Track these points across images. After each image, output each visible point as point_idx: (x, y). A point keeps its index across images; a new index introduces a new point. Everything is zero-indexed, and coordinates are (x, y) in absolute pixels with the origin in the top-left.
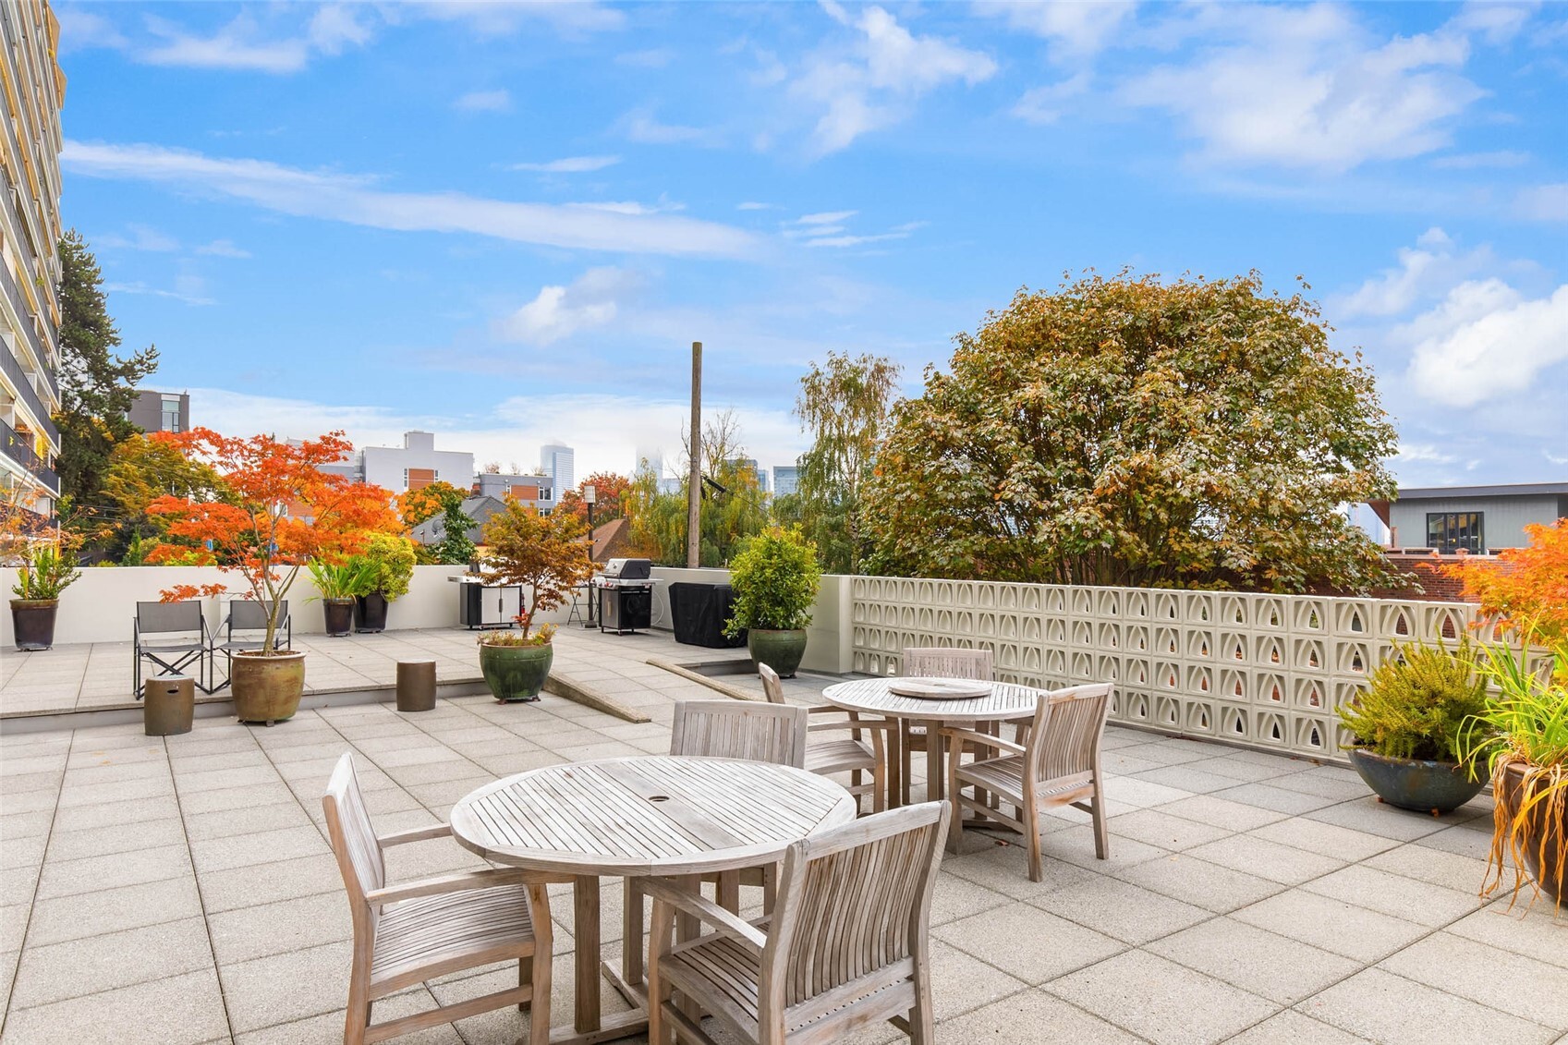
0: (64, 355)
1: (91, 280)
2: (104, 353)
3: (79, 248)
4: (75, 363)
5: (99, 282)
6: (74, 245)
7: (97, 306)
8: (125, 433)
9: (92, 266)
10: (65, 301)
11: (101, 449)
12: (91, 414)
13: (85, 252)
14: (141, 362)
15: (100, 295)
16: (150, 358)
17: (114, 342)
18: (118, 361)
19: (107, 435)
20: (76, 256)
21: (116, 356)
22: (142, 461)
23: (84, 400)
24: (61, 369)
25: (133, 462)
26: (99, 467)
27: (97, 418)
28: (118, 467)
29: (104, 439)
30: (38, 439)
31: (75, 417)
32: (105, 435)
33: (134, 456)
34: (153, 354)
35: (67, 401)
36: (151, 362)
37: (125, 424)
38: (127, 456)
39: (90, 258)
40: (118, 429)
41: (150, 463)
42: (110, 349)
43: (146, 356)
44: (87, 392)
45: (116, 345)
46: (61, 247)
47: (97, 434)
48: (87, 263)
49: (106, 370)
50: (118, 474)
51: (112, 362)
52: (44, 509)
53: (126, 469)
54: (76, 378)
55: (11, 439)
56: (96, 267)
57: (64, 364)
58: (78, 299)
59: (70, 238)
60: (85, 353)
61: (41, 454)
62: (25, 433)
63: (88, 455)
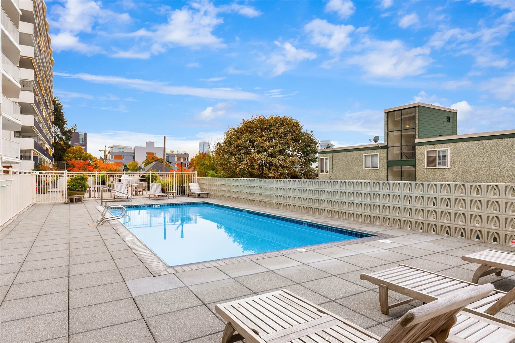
0: (54, 128)
1: (60, 109)
2: (64, 127)
3: (57, 101)
4: (57, 129)
5: (62, 109)
6: (56, 100)
7: (62, 115)
8: (69, 146)
9: (61, 105)
10: (54, 115)
11: (64, 151)
12: (60, 142)
13: (59, 102)
14: (73, 129)
15: (63, 112)
16: (75, 128)
17: (66, 124)
18: (67, 128)
19: (65, 148)
20: (57, 103)
21: (67, 127)
22: (74, 153)
23: (59, 139)
24: (54, 131)
25: (71, 154)
26: (63, 155)
27: (62, 143)
28: (67, 155)
29: (64, 148)
30: (49, 150)
31: (57, 143)
32: (64, 147)
33: (72, 152)
34: (76, 126)
35: (55, 139)
36: (75, 129)
37: (69, 144)
38: (70, 152)
39: (60, 103)
40: (67, 146)
41: (76, 154)
42: (65, 126)
43: (74, 127)
44: (60, 137)
45: (67, 125)
46: (53, 101)
47: (62, 147)
48: (60, 104)
49: (64, 131)
50: (68, 157)
51: (65, 129)
52: (51, 166)
53: (70, 155)
54: (57, 133)
55: (45, 152)
56: (62, 105)
57: (54, 130)
58: (57, 114)
59: (55, 98)
60: (59, 127)
61: (49, 153)
62: (47, 150)
63: (60, 152)
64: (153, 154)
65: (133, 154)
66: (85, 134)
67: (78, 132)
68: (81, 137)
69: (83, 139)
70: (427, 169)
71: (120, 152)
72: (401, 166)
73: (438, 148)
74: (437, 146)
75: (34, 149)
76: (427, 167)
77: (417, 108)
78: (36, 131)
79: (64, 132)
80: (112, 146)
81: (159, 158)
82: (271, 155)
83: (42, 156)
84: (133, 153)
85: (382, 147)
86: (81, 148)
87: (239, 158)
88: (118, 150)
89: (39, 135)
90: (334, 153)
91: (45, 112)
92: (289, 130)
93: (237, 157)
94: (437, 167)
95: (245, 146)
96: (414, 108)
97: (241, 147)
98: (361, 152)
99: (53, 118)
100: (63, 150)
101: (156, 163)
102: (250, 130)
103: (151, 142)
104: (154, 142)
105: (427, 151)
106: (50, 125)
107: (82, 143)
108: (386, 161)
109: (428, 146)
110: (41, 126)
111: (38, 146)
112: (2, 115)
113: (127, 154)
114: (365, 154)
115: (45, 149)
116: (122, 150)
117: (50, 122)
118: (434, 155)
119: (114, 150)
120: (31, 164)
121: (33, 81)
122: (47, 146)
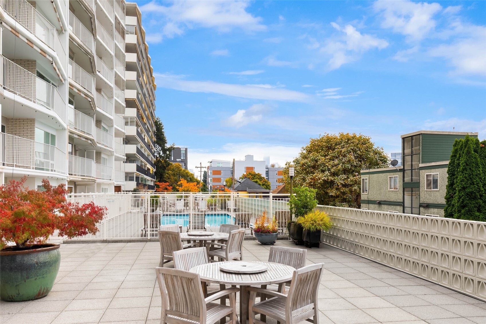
1: (162, 129)
2: (165, 146)
3: (159, 121)
4: (158, 148)
5: (163, 129)
6: (158, 120)
7: (163, 134)
18: (168, 147)
19: (165, 165)
20: (158, 123)
22: (173, 170)
24: (156, 151)
25: (171, 171)
26: (163, 173)
27: (162, 161)
28: (167, 172)
30: (151, 169)
31: (158, 162)
33: (171, 169)
35: (157, 158)
38: (169, 169)
39: (161, 123)
40: (167, 164)
41: (175, 171)
42: (166, 144)
44: (161, 155)
46: (155, 122)
47: (163, 165)
50: (167, 174)
53: (169, 173)
55: (146, 172)
56: (163, 125)
57: (156, 149)
58: (159, 134)
59: (157, 119)
60: (160, 146)
61: (151, 172)
62: (149, 169)
63: (161, 170)
64: (252, 168)
65: (232, 169)
66: (186, 149)
67: (180, 148)
68: (183, 152)
69: (184, 154)
70: (426, 191)
71: (218, 167)
72: (412, 188)
73: (433, 172)
74: (433, 170)
75: (137, 172)
76: (426, 189)
77: (421, 136)
78: (139, 156)
79: (164, 150)
80: (210, 161)
81: (257, 173)
82: (334, 174)
83: (144, 176)
84: (232, 167)
85: (400, 170)
86: (180, 165)
87: (304, 177)
88: (217, 165)
89: (140, 159)
90: (371, 175)
91: (147, 137)
92: (352, 148)
93: (302, 176)
94: (432, 190)
95: (310, 165)
96: (419, 136)
97: (306, 166)
98: (388, 174)
99: (155, 139)
100: (164, 168)
101: (245, 180)
102: (317, 149)
103: (250, 155)
104: (253, 156)
105: (426, 175)
106: (152, 146)
107: (183, 159)
108: (402, 183)
109: (427, 171)
110: (143, 151)
111: (140, 169)
112: (115, 155)
113: (225, 169)
114: (390, 176)
115: (146, 169)
116: (221, 165)
117: (151, 144)
118: (431, 179)
119: (213, 165)
120: (133, 185)
121: (136, 117)
122: (149, 166)
